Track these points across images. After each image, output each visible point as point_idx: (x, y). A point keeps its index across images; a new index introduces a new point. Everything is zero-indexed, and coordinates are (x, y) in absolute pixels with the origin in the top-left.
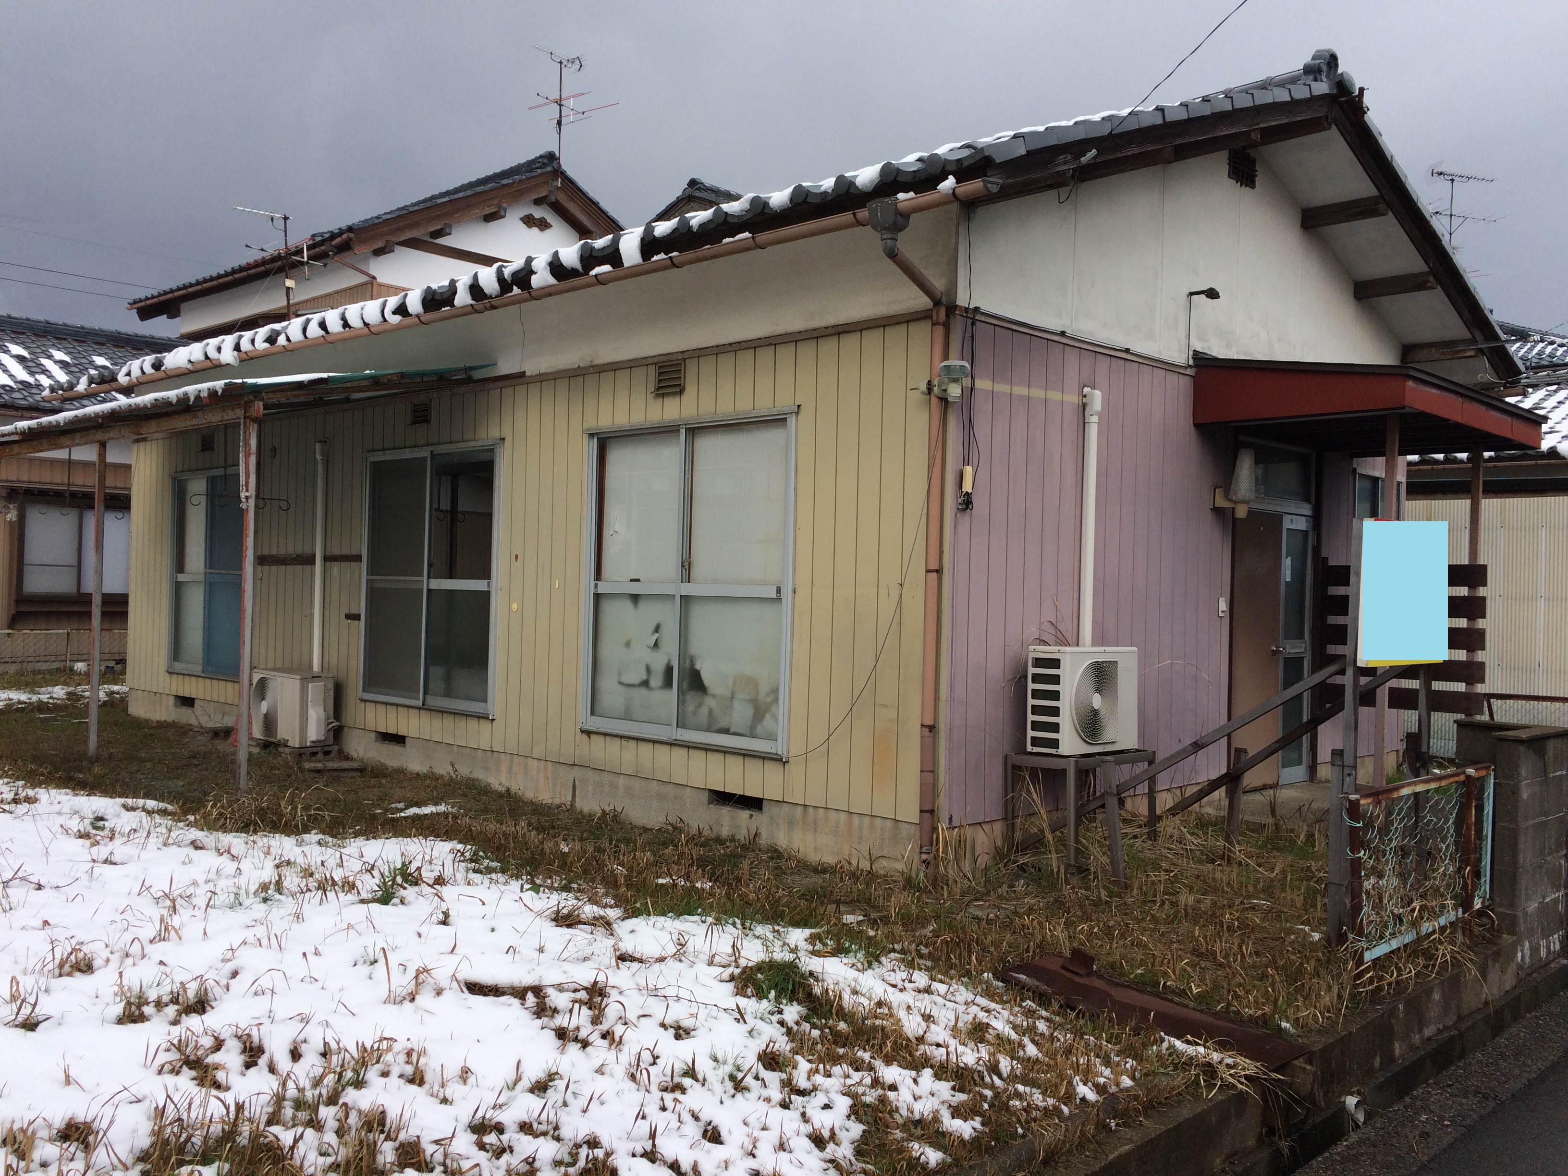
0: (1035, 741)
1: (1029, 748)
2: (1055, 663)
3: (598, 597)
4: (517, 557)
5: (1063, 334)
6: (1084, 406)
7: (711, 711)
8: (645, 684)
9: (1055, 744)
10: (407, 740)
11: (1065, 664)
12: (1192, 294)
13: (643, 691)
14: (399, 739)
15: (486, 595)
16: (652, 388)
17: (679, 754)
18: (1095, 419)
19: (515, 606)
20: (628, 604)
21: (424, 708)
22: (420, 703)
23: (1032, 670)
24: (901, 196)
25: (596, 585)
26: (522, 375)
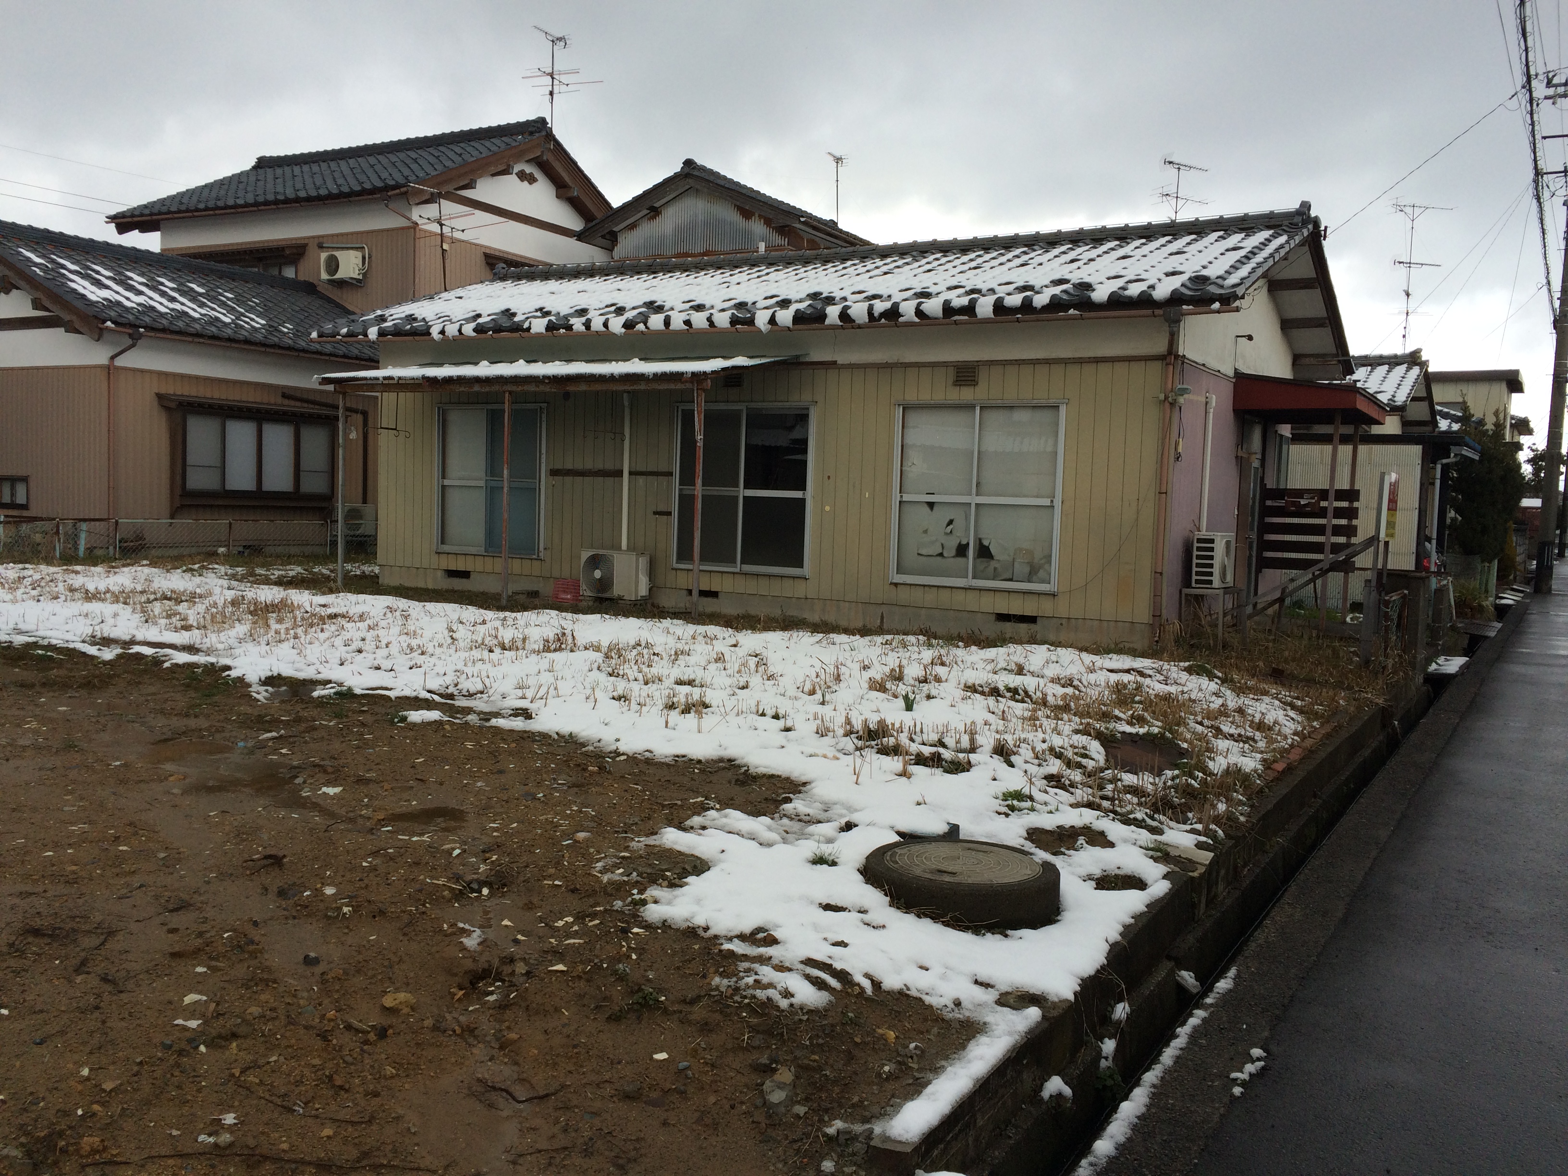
0: (1197, 581)
1: (1194, 585)
2: (1212, 541)
3: (900, 502)
4: (829, 477)
5: (1204, 365)
6: (1207, 403)
7: (995, 569)
8: (941, 555)
9: (1210, 582)
10: (720, 594)
11: (1218, 540)
12: (1238, 336)
13: (939, 558)
14: (714, 594)
15: (802, 501)
16: (950, 381)
17: (971, 595)
18: (1212, 410)
19: (827, 508)
20: (927, 509)
21: (740, 573)
22: (738, 570)
23: (1196, 545)
24: (1184, 307)
25: (901, 497)
26: (834, 363)
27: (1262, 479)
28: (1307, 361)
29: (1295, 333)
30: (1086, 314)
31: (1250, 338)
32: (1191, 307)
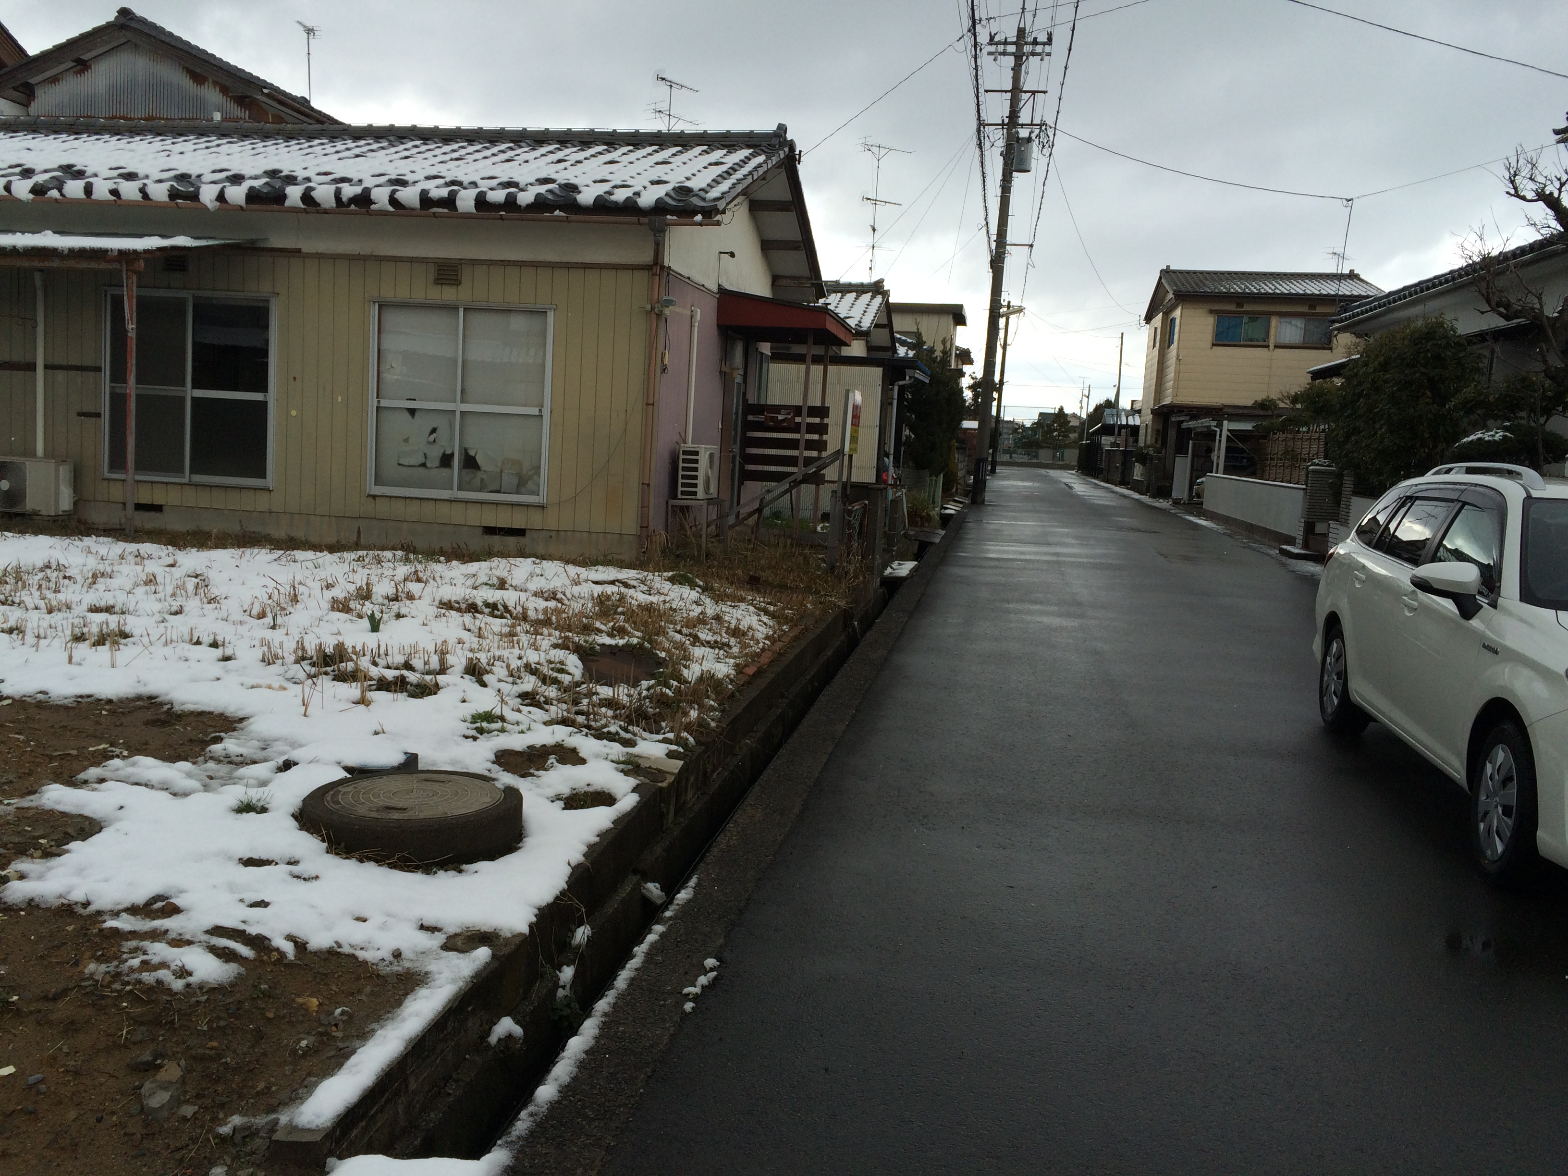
0: (683, 493)
1: (679, 496)
2: (696, 453)
3: (378, 408)
4: (295, 379)
5: (689, 278)
6: (692, 317)
7: (482, 480)
8: (424, 465)
9: (695, 493)
10: (164, 508)
11: (702, 453)
12: (721, 253)
13: (421, 469)
14: (158, 508)
15: (264, 405)
16: (431, 278)
17: (456, 507)
18: (697, 324)
19: (294, 413)
20: (407, 415)
21: (190, 484)
22: (186, 480)
23: (682, 457)
24: (669, 217)
25: (379, 402)
26: (299, 251)
27: (744, 394)
28: (784, 282)
29: (775, 254)
30: (573, 217)
31: (732, 255)
32: (675, 218)
